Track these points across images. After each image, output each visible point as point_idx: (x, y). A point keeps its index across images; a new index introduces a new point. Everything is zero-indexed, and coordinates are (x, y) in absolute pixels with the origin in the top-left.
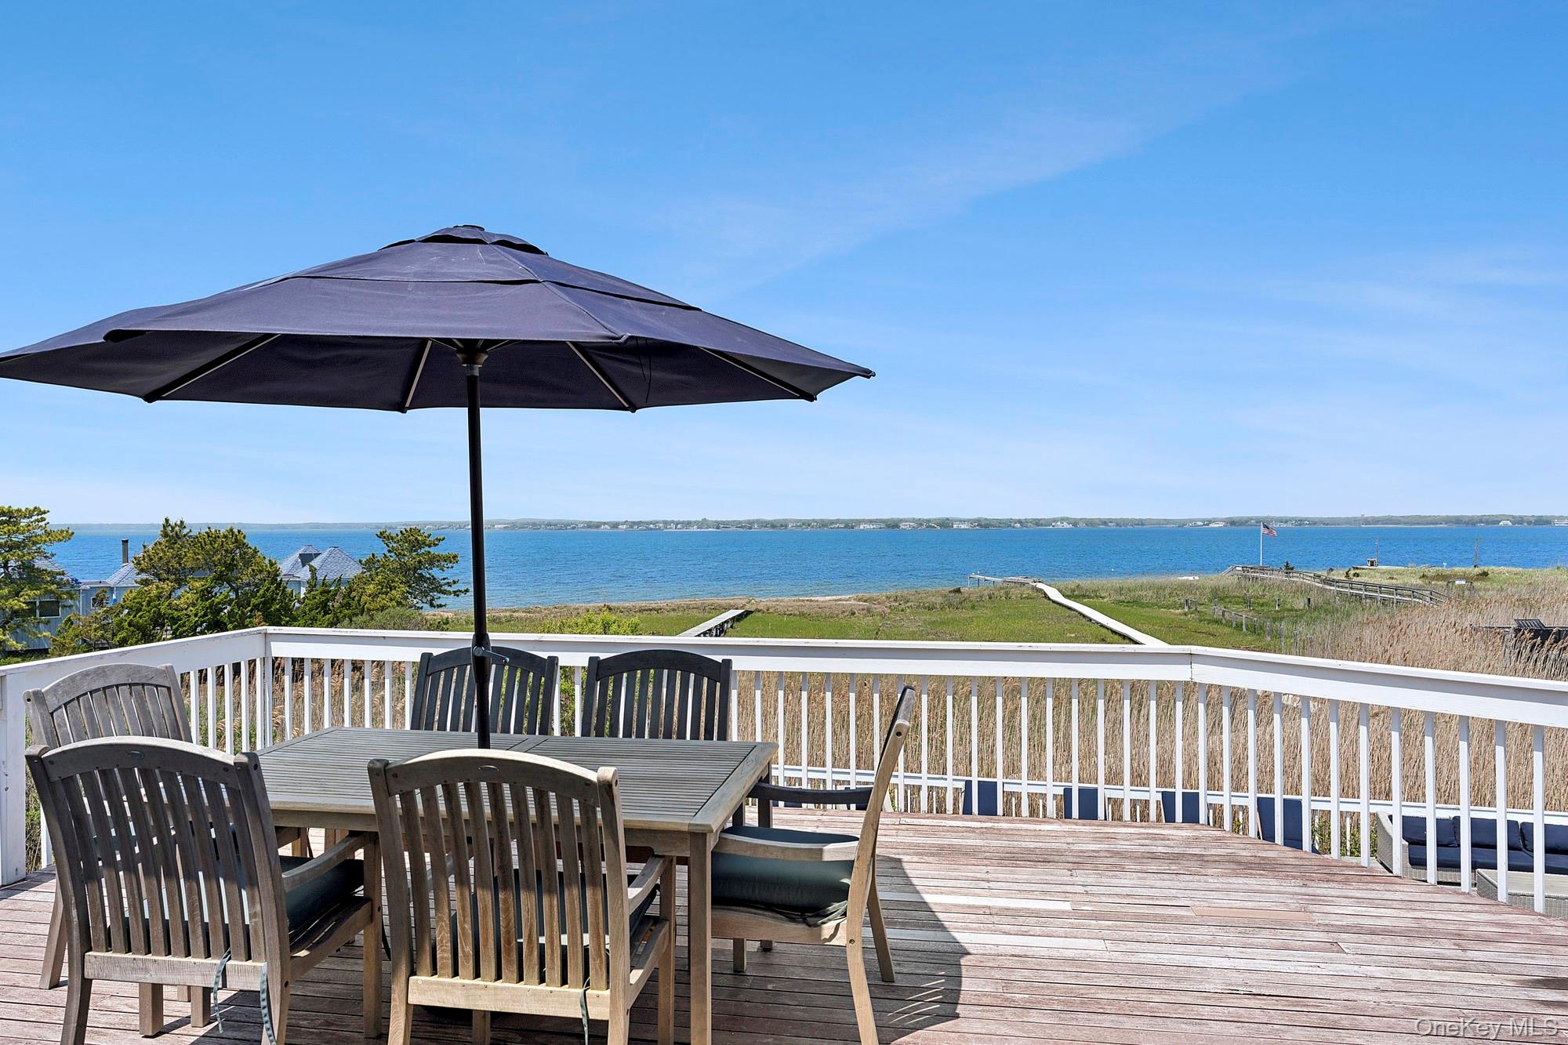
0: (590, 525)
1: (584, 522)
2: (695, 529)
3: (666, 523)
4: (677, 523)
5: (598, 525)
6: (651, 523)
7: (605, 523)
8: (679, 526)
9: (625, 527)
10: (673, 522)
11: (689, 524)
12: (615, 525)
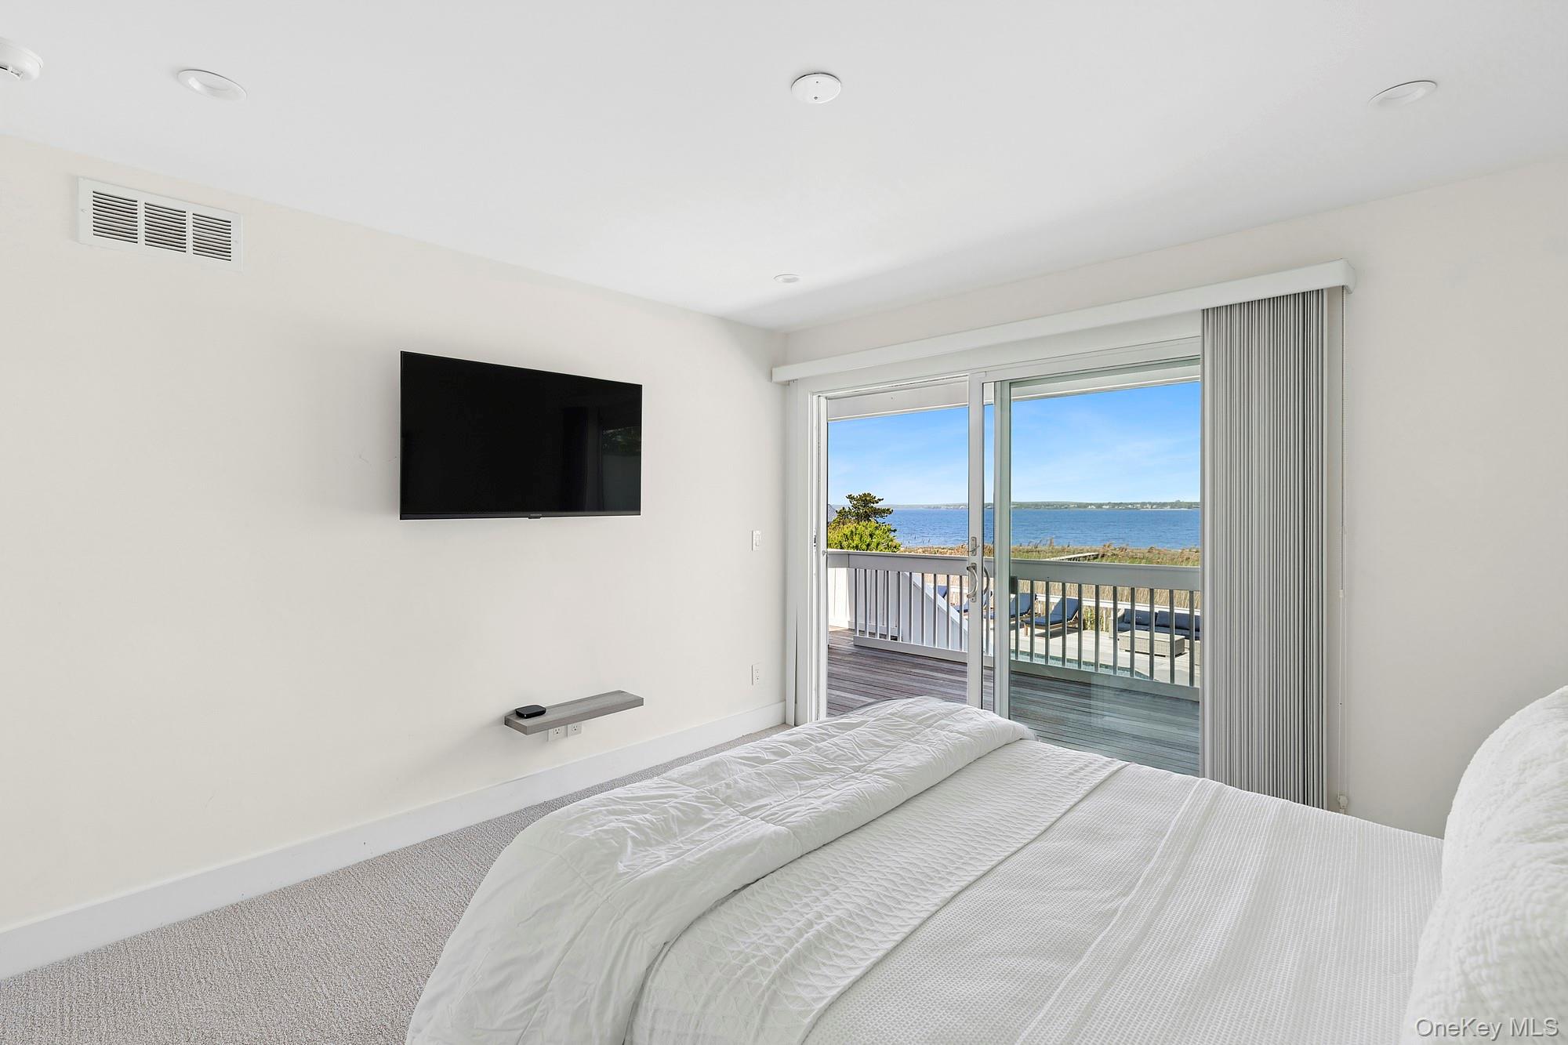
0: (1080, 505)
1: (1075, 503)
2: (1168, 508)
3: (1143, 504)
4: (1152, 504)
5: (1086, 505)
6: (1130, 504)
7: (1091, 504)
8: (1154, 507)
9: (1108, 507)
10: (1150, 503)
11: (1164, 504)
12: (1100, 506)
